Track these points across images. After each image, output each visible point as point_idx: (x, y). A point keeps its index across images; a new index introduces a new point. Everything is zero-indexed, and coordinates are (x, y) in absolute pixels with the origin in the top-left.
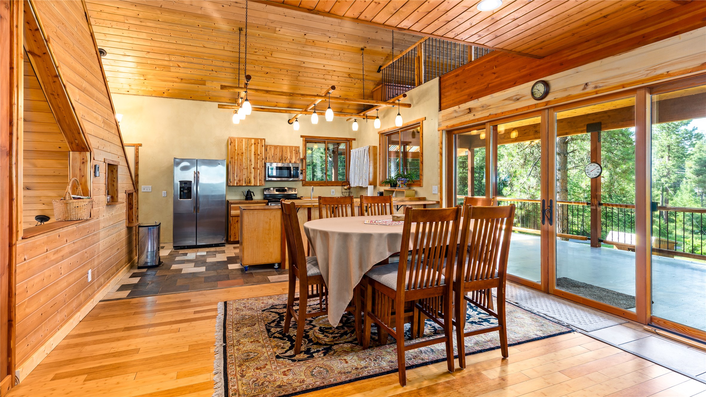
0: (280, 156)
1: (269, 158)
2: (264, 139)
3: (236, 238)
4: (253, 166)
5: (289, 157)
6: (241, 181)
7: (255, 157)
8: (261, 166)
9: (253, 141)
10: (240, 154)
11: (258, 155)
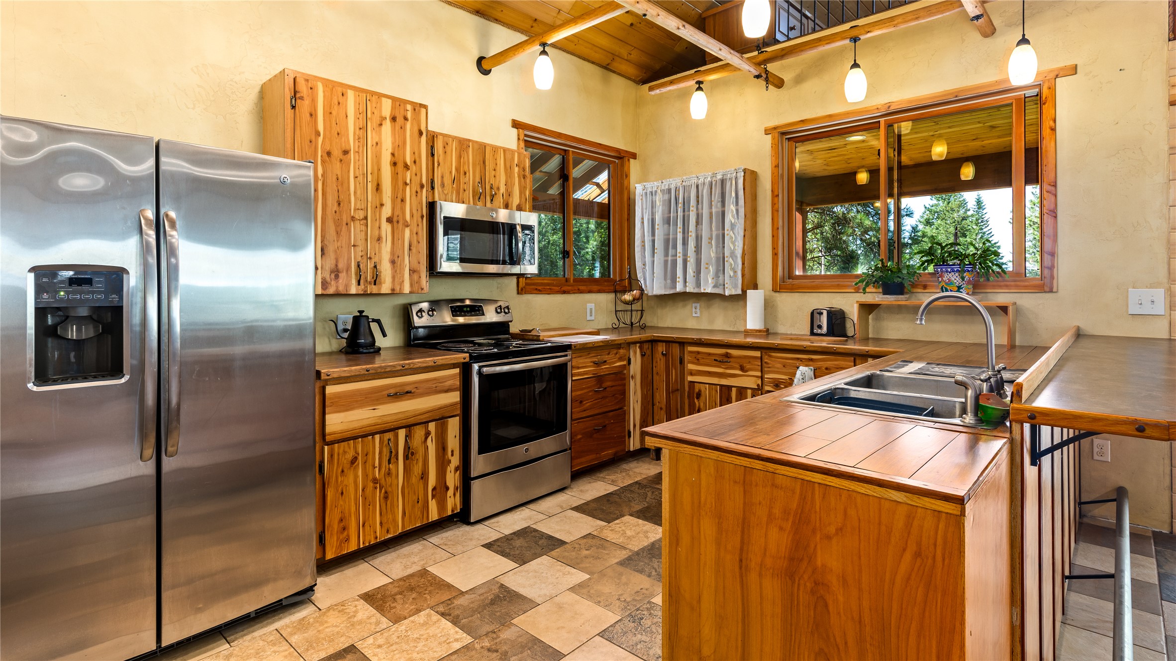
0: (478, 179)
1: (443, 185)
2: (425, 107)
3: (347, 540)
4: (387, 212)
5: (503, 189)
6: (342, 276)
7: (395, 175)
8: (417, 215)
9: (386, 108)
10: (337, 153)
11: (406, 167)
